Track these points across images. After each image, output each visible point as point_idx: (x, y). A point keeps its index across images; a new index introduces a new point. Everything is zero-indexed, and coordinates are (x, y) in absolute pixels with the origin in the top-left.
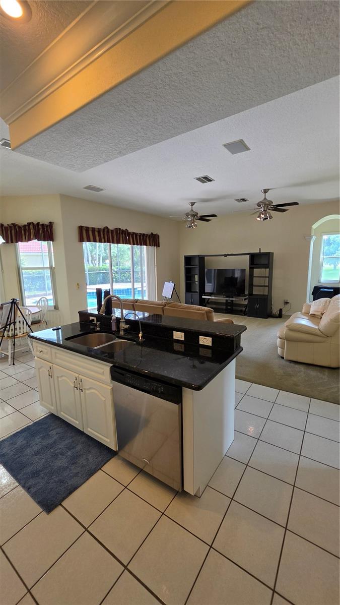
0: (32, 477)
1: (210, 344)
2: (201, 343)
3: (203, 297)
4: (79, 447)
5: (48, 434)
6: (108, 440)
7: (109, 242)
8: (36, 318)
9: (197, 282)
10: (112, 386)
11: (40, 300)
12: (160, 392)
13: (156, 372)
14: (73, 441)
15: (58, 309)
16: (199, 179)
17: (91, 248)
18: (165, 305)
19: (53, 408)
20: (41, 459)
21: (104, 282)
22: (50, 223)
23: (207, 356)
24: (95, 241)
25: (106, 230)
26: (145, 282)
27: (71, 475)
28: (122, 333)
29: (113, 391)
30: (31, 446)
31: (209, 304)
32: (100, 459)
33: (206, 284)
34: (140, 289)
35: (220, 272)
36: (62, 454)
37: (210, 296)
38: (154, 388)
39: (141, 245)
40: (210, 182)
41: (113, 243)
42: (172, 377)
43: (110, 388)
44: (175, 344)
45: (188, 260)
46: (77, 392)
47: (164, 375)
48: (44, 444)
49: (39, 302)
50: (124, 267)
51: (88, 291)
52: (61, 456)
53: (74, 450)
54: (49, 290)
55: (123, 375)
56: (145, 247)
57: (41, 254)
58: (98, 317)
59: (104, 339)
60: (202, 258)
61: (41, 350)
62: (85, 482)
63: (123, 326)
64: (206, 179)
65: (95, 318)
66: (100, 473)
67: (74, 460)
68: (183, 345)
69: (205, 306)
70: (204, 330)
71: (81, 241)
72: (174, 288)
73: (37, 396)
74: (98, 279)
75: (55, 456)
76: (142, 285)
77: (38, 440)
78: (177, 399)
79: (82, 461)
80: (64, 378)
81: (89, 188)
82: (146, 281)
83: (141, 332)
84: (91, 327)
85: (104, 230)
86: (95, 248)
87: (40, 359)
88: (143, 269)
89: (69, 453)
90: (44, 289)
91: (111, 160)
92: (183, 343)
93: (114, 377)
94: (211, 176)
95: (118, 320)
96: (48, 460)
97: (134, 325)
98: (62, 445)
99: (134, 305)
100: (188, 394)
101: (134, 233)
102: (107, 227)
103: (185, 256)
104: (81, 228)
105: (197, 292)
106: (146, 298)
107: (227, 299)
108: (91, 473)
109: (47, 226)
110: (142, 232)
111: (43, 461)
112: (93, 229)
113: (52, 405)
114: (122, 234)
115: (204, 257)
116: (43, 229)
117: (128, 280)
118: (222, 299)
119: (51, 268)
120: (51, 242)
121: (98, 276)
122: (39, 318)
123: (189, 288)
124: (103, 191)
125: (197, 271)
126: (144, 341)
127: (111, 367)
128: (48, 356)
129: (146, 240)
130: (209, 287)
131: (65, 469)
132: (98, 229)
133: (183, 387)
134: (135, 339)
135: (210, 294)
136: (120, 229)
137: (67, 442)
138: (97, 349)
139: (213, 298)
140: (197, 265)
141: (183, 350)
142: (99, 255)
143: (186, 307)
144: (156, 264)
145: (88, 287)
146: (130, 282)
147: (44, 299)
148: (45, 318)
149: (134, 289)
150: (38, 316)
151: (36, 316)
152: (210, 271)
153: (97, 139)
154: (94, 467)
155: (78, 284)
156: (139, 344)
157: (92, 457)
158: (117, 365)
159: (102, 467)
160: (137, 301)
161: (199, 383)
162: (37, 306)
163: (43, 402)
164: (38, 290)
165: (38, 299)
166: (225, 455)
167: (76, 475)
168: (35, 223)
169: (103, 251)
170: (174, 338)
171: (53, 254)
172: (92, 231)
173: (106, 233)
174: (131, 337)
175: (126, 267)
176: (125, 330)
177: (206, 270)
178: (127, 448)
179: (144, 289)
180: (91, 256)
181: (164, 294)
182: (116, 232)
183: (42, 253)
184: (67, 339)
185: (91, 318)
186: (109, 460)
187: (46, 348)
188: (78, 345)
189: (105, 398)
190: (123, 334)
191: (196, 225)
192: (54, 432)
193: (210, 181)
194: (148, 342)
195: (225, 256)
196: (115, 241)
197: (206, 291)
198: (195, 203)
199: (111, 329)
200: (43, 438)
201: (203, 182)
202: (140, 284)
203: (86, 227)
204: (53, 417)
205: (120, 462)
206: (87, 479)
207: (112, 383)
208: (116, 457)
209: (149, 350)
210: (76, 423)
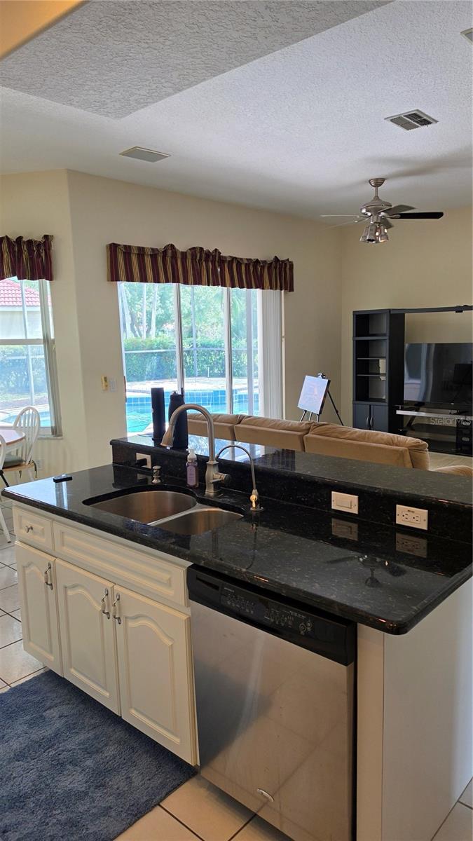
0: (10, 808)
1: (424, 526)
2: (399, 521)
3: (399, 412)
4: (110, 751)
5: (42, 716)
6: (178, 741)
7: (176, 280)
8: (14, 453)
9: (383, 375)
10: (189, 613)
11: (22, 414)
12: (302, 633)
13: (294, 585)
14: (96, 737)
15: (61, 435)
16: (398, 121)
17: (130, 296)
18: (308, 431)
19: (52, 658)
20: (28, 770)
21: (162, 373)
22: (46, 237)
23: (417, 553)
24: (144, 279)
25: (169, 253)
26: (256, 376)
27: (94, 810)
28: (210, 492)
29: (191, 623)
30: (6, 738)
31: (413, 430)
32: (157, 781)
33: (407, 380)
34: (246, 392)
35: (443, 352)
36: (74, 763)
37: (417, 411)
38: (290, 623)
39: (250, 287)
40: (425, 127)
41: (186, 283)
42: (333, 597)
43: (185, 617)
44: (334, 522)
45: (363, 321)
46: (109, 623)
47: (313, 592)
48: (33, 737)
49: (18, 418)
50: (205, 341)
51: (129, 395)
52: (69, 767)
53: (98, 757)
54: (38, 390)
55: (216, 588)
56: (258, 291)
57: (21, 309)
58: (157, 454)
59: (169, 505)
60: (397, 318)
61: (29, 524)
62: (124, 830)
63: (214, 475)
64: (418, 119)
65: (148, 457)
66: (156, 815)
67: (99, 778)
68: (355, 526)
69: (404, 433)
70: (407, 490)
71: (112, 280)
72: (327, 391)
73: (17, 630)
74: (148, 368)
75: (59, 766)
76: (250, 382)
77: (20, 726)
78: (346, 652)
79: (117, 782)
80: (80, 590)
81: (134, 153)
82: (260, 371)
83: (255, 491)
84: (140, 477)
85: (165, 252)
86: (140, 296)
87: (27, 547)
88: (253, 345)
89: (89, 763)
90: (27, 389)
91: (190, 86)
92: (354, 522)
93: (195, 594)
94: (428, 112)
95: (202, 462)
96: (45, 773)
97: (238, 474)
98: (73, 743)
99: (235, 428)
100: (371, 641)
101: (234, 258)
102: (172, 246)
103: (354, 312)
104: (113, 248)
105: (382, 400)
106: (259, 413)
107: (462, 418)
108: (138, 813)
109: (39, 245)
110: (253, 257)
111: (33, 775)
112: (141, 251)
113: (51, 652)
114: (207, 261)
115: (403, 315)
116: (30, 251)
117: (216, 371)
118: (448, 418)
119: (46, 340)
120: (48, 282)
121: (147, 360)
122: (20, 455)
123: (363, 391)
124: (167, 158)
125: (385, 349)
126: (261, 512)
127: (189, 569)
128: (44, 540)
129: (262, 275)
130: (413, 389)
131: (81, 796)
132: (152, 249)
133: (359, 624)
134: (240, 506)
135: (417, 406)
136: (201, 249)
137: (82, 737)
138: (155, 528)
139: (423, 414)
140: (385, 335)
141: (354, 537)
142: (149, 314)
143: (359, 437)
144: (283, 334)
145: (129, 386)
146: (223, 375)
147: (31, 411)
148: (32, 456)
149: (231, 391)
150: (17, 450)
151: (13, 450)
152: (416, 348)
153: (161, 40)
154: (145, 799)
155: (105, 378)
156: (249, 518)
157: (140, 776)
158: (202, 563)
159: (162, 800)
160: (240, 419)
161: (400, 616)
162: (15, 428)
163: (31, 644)
164: (12, 391)
165: (17, 412)
166: (458, 801)
167: (106, 812)
168: (13, 238)
169: (157, 303)
170: (333, 507)
171: (50, 309)
172: (138, 255)
173: (169, 259)
174: (232, 500)
175: (212, 339)
176: (217, 485)
177: (406, 345)
178: (218, 763)
179: (256, 391)
180: (131, 314)
181: (303, 403)
182: (194, 256)
183: (23, 306)
184: (87, 502)
185: (140, 456)
186: (179, 785)
187: (43, 522)
188: (113, 515)
189: (172, 639)
190: (212, 494)
191: (386, 236)
192: (54, 713)
193: (425, 122)
194: (271, 515)
195: (459, 310)
196: (191, 278)
197: (406, 398)
198: (383, 180)
199: (185, 482)
200: (31, 724)
201: (408, 126)
202: (245, 380)
203: (125, 246)
204: (52, 679)
205: (203, 792)
206: (130, 825)
207: (188, 605)
208: (194, 780)
209: (274, 533)
210: (103, 695)
